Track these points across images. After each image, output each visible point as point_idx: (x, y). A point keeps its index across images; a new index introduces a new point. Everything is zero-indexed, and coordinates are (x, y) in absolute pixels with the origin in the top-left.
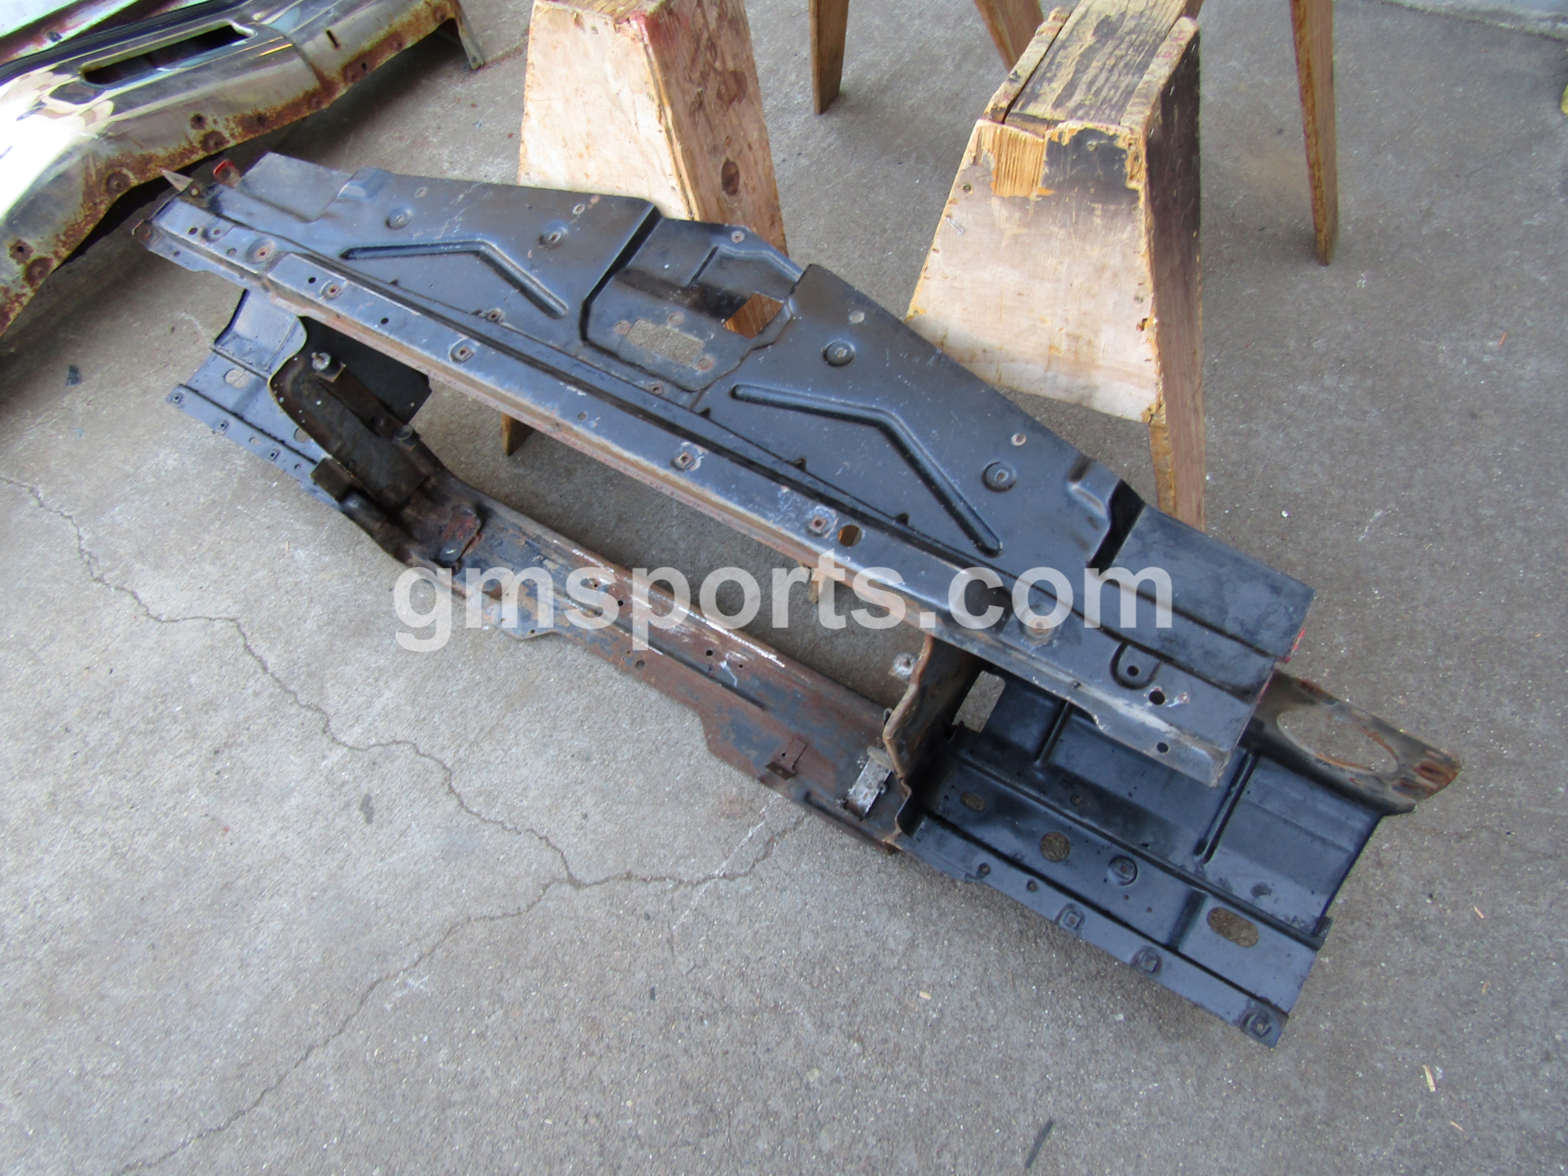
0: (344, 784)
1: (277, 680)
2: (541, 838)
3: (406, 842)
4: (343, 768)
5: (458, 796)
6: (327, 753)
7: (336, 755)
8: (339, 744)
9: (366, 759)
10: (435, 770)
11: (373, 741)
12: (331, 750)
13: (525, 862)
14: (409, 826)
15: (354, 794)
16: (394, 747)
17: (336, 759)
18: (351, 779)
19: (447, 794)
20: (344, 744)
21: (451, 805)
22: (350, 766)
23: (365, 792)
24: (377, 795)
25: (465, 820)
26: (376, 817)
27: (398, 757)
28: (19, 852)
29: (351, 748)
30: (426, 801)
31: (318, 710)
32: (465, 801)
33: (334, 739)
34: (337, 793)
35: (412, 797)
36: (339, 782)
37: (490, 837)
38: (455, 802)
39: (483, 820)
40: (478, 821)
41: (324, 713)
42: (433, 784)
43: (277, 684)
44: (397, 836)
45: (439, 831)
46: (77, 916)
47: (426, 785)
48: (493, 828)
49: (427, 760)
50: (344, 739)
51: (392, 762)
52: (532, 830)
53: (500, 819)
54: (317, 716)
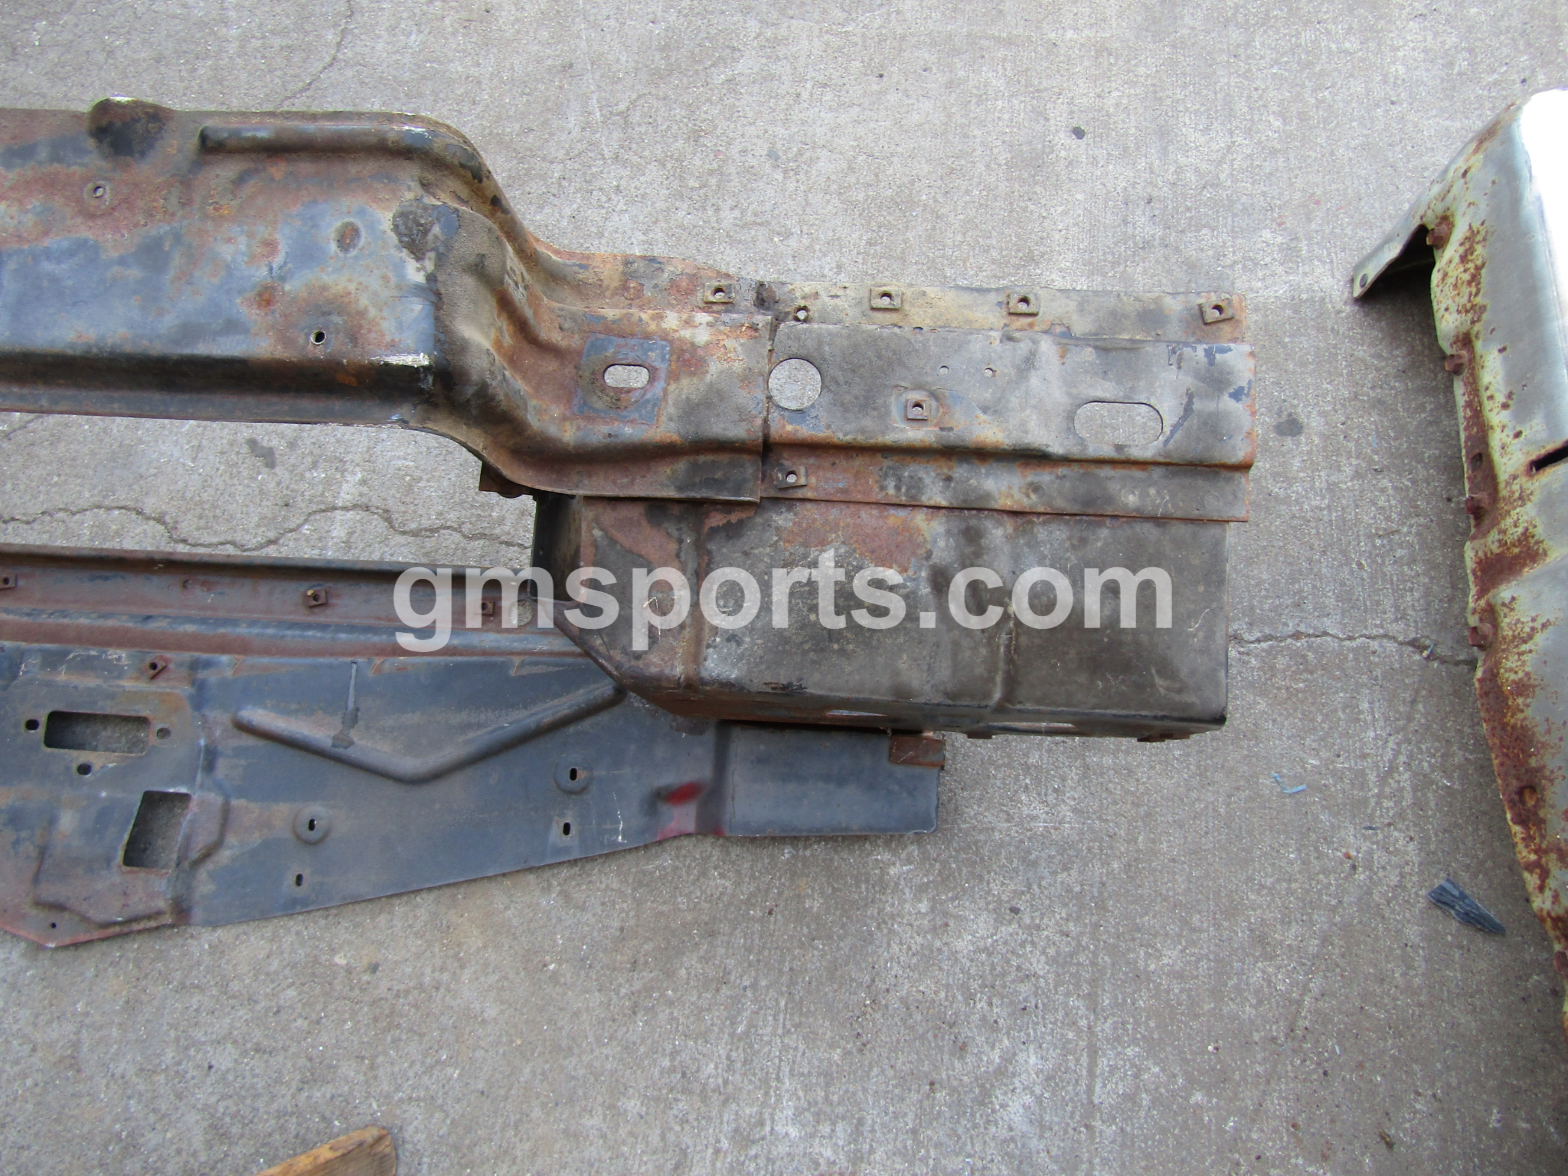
0: (315, 465)
1: (508, 544)
2: (13, 519)
3: (188, 443)
4: (328, 482)
5: (148, 518)
6: (365, 489)
7: (348, 492)
8: (355, 507)
9: (303, 505)
10: (196, 533)
11: (306, 529)
12: (361, 495)
13: (22, 487)
14: (194, 460)
15: (292, 460)
16: (272, 535)
17: (345, 487)
18: (308, 475)
19: (163, 514)
20: (345, 509)
21: (150, 505)
22: (321, 488)
23: (278, 470)
24: (259, 473)
25: (122, 496)
26: (245, 449)
27: (258, 526)
28: (682, 227)
29: (335, 508)
30: (188, 495)
31: (415, 533)
32: (134, 516)
33: (367, 508)
34: (317, 451)
35: (211, 491)
36: (322, 465)
37: (80, 492)
38: (147, 511)
39: (99, 507)
40: (106, 503)
41: (404, 533)
42: (189, 516)
43: (504, 538)
44: (205, 443)
45: (153, 471)
46: (547, 210)
47: (199, 511)
48: (82, 503)
49: (215, 540)
50: (350, 515)
51: (263, 518)
52: (28, 523)
53: (78, 516)
54: (413, 526)
